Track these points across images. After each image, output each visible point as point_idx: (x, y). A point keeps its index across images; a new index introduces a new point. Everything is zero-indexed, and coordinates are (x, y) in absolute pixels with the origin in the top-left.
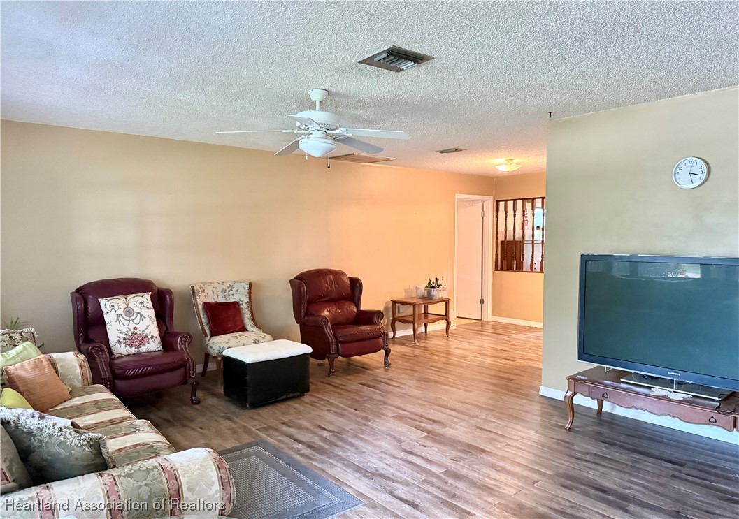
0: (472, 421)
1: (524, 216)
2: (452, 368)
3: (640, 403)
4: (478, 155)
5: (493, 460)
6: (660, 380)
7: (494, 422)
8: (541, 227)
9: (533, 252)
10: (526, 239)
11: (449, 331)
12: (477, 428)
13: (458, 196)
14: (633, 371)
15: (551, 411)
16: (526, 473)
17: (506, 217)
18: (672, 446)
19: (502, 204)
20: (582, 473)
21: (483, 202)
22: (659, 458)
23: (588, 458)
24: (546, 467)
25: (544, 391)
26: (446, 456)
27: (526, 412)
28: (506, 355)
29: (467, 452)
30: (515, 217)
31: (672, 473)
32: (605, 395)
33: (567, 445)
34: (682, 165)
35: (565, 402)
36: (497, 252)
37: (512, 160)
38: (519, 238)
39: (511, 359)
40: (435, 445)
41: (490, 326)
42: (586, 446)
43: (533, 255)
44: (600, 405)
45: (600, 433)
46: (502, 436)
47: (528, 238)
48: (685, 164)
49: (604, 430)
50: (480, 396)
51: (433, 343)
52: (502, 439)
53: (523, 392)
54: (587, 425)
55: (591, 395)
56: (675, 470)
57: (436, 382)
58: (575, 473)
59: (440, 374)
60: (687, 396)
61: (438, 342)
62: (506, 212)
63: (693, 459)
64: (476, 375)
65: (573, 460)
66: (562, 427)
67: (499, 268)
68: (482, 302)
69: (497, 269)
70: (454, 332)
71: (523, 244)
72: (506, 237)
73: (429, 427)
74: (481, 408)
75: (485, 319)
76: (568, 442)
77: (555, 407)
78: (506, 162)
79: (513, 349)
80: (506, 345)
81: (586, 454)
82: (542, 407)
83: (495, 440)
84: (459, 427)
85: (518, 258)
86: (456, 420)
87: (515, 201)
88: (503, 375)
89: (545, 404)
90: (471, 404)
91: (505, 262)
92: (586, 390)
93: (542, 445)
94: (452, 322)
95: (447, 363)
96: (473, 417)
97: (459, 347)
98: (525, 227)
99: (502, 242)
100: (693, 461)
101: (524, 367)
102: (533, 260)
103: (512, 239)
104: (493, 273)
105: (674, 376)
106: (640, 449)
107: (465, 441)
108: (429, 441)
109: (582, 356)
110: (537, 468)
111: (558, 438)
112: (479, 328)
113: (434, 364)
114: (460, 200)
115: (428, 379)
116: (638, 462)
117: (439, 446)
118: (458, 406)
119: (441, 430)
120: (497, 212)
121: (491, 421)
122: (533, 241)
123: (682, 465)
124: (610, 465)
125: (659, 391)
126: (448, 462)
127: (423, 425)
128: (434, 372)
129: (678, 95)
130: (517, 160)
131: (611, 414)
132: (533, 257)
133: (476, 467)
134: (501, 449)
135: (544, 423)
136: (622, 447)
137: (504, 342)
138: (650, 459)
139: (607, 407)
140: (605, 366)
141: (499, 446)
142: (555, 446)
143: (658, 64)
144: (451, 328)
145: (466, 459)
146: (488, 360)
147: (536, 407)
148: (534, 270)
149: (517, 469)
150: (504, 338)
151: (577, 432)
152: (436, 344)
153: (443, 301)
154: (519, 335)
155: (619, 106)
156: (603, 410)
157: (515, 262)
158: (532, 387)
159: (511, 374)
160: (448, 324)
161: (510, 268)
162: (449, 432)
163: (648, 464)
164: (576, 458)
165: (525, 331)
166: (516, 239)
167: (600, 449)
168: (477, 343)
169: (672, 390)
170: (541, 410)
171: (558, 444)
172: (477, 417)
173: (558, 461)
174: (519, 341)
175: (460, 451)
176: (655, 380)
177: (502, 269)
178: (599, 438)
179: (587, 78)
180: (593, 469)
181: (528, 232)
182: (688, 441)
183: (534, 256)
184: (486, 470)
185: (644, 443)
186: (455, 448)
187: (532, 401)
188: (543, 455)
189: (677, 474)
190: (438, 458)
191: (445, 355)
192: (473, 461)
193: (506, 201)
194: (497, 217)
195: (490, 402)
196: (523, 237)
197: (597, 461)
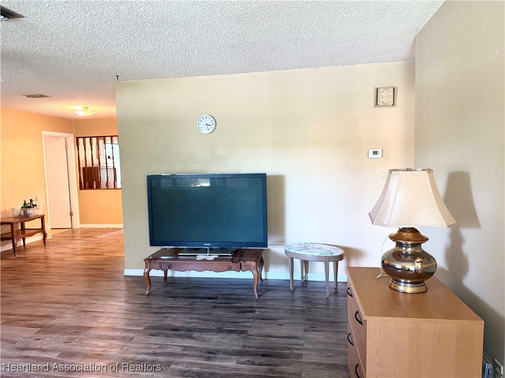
0: (77, 308)
1: (98, 149)
2: (52, 270)
3: (191, 267)
4: (60, 101)
5: (99, 332)
6: (200, 250)
7: (94, 304)
8: (111, 157)
9: (107, 175)
10: (102, 165)
11: (46, 241)
12: (82, 311)
13: (44, 133)
14: (184, 247)
15: (134, 285)
16: (125, 334)
17: (85, 149)
18: (209, 288)
19: (81, 140)
20: (161, 322)
21: (66, 138)
22: (204, 298)
23: (163, 311)
24: (137, 326)
25: (128, 272)
26: (59, 341)
27: (117, 290)
28: (95, 251)
29: (76, 333)
30: (92, 149)
31: (212, 305)
32: (170, 266)
33: (148, 306)
34: (202, 119)
35: (144, 276)
36: (80, 176)
37: (87, 108)
38: (96, 165)
39: (100, 253)
40: (47, 336)
41: (79, 232)
42: (160, 303)
43: (107, 177)
44: (166, 273)
45: (168, 292)
46: (102, 312)
47: (103, 165)
48: (203, 119)
49: (169, 289)
50: (80, 287)
51: (32, 253)
52: (102, 315)
53: (111, 276)
54: (159, 289)
55: (160, 268)
56: (213, 302)
57: (41, 284)
58: (156, 324)
59: (42, 277)
60: (215, 256)
61: (37, 251)
62: (85, 146)
63: (221, 293)
64: (75, 271)
65: (155, 315)
66: (144, 294)
67: (83, 188)
68: (71, 214)
69: (81, 188)
70: (50, 241)
71: (100, 169)
72: (86, 165)
73: (40, 323)
74: (83, 295)
75: (75, 227)
76: (149, 304)
77: (136, 282)
78: (83, 109)
79: (100, 246)
80: (94, 244)
81: (162, 308)
82: (127, 284)
83: (97, 317)
84: (66, 315)
85: (97, 179)
86: (63, 310)
87: (91, 138)
88: (95, 267)
89: (129, 281)
90: (74, 295)
91: (87, 183)
92: (158, 265)
93: (132, 311)
94: (48, 233)
95: (47, 267)
96: (76, 304)
97: (57, 252)
98: (100, 157)
99: (83, 168)
100: (221, 294)
101: (110, 258)
102: (108, 180)
103: (91, 166)
104: (79, 192)
105: (207, 245)
106: (193, 295)
107: (73, 325)
108: (42, 334)
109: (153, 243)
110: (131, 328)
111: (142, 303)
112: (70, 234)
113: (37, 270)
114: (45, 136)
115: (33, 283)
116: (193, 304)
117: (51, 336)
118: (63, 299)
119: (52, 322)
120: (78, 146)
121: (91, 304)
122: (107, 167)
123: (216, 298)
124: (178, 311)
125: (200, 257)
126: (62, 346)
127: (34, 322)
128: (37, 276)
129: (196, 76)
130: (91, 108)
131: (172, 278)
132: (107, 179)
133: (86, 342)
134: (103, 322)
135: (131, 295)
136: (183, 297)
137: (91, 242)
138: (199, 300)
139: (170, 274)
140: (168, 247)
141: (101, 321)
142: (141, 309)
143: (187, 54)
144: (47, 238)
145: (77, 338)
146: (81, 258)
147: (123, 285)
148: (109, 188)
149: (118, 334)
150: (92, 239)
151: (154, 295)
152: (35, 253)
153: (39, 218)
154: (102, 235)
155: (162, 78)
156: (168, 276)
157: (95, 182)
158: (118, 272)
159: (101, 265)
160: (45, 235)
161: (91, 187)
162: (58, 322)
163: (199, 304)
164: (156, 313)
165: (106, 232)
166: (94, 166)
167: (170, 302)
168: (70, 246)
169: (207, 254)
170: (127, 286)
171: (142, 307)
172: (80, 303)
173: (145, 318)
174: (104, 240)
175: (70, 334)
176: (197, 250)
177: (85, 188)
178: (167, 295)
179: (144, 55)
180: (168, 317)
181: (103, 161)
182: (216, 283)
183: (109, 178)
184: (94, 342)
185: (194, 291)
186: (65, 333)
187: (120, 281)
188: (134, 318)
189: (215, 304)
190: (53, 345)
191: (44, 261)
192: (82, 338)
193: (84, 138)
194: (78, 150)
195: (88, 289)
196: (99, 164)
197: (169, 311)
